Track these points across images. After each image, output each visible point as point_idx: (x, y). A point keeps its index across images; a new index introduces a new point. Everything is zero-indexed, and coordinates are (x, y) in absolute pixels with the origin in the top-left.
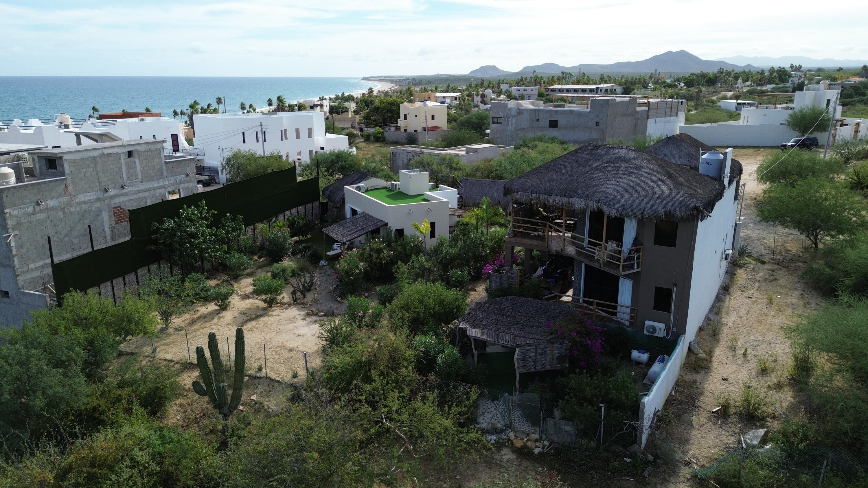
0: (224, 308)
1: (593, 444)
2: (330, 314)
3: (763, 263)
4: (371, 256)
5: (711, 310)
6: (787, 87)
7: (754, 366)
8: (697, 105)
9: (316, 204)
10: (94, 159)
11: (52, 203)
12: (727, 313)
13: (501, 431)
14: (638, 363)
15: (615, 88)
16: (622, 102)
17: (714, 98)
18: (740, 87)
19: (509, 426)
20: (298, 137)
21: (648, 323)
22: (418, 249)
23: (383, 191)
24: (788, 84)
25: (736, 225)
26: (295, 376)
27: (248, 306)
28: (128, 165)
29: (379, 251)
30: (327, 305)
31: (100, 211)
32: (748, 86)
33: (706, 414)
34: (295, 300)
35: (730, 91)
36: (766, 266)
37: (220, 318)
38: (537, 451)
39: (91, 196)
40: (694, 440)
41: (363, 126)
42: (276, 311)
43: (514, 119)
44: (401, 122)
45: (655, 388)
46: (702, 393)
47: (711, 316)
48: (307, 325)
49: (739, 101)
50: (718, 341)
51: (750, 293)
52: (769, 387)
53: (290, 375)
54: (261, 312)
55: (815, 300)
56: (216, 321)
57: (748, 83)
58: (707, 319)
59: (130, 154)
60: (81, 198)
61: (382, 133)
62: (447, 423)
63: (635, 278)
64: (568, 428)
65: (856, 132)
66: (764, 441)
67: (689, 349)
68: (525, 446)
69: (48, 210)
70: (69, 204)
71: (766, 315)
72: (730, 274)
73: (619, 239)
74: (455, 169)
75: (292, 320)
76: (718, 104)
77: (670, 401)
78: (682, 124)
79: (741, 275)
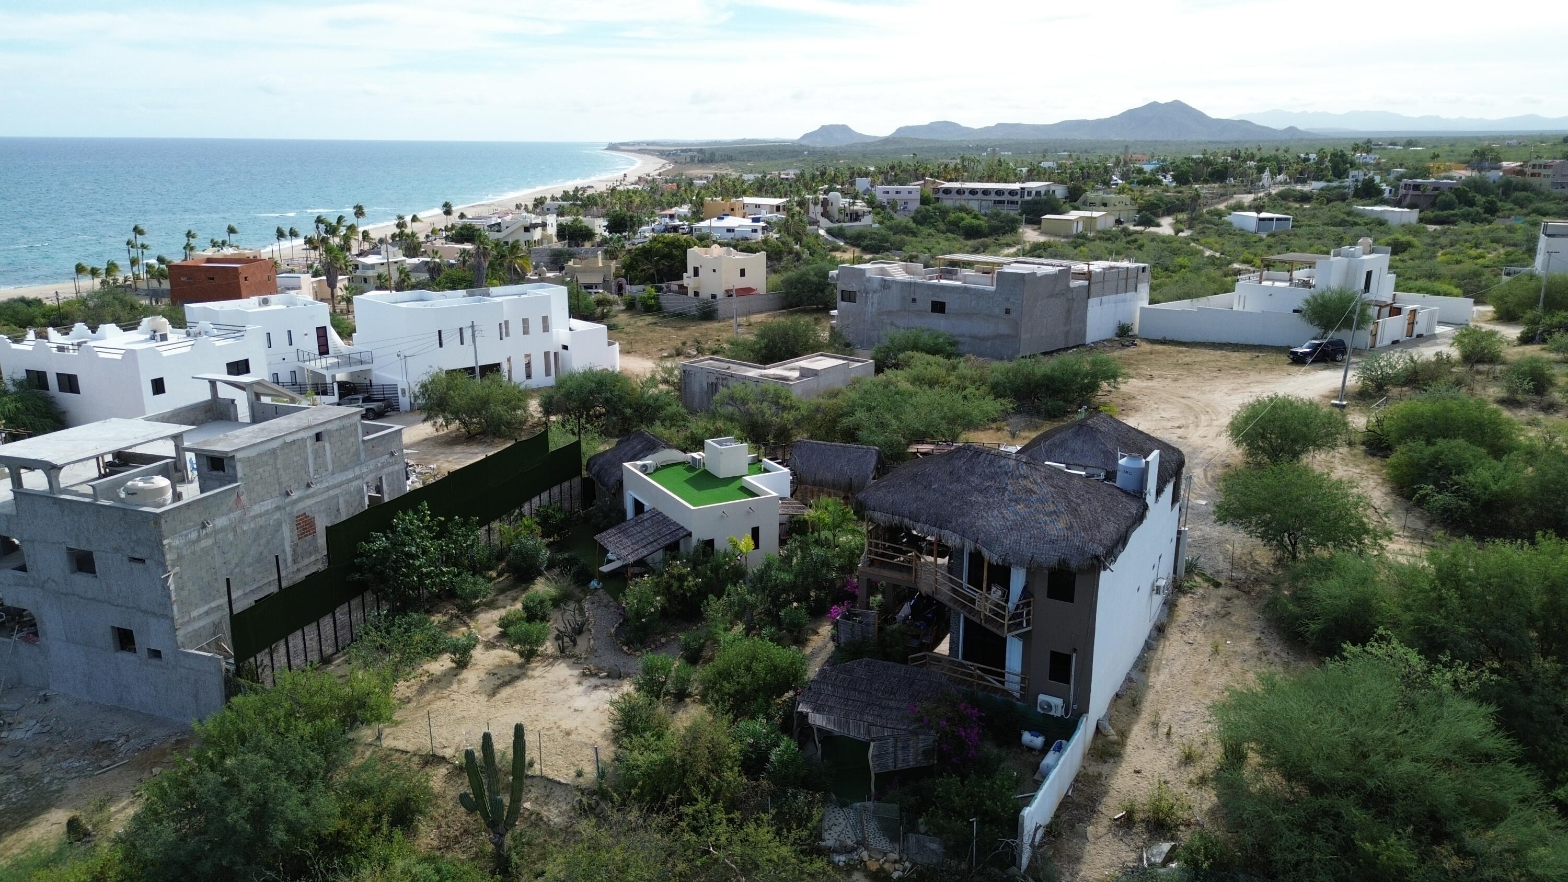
0: (462, 664)
1: (964, 866)
2: (616, 675)
3: (1217, 585)
4: (669, 586)
5: (1136, 665)
6: (1345, 188)
7: (1175, 752)
8: (1194, 219)
9: (577, 481)
10: (273, 452)
11: (221, 522)
12: (1158, 669)
13: (853, 850)
14: (1031, 749)
15: (1053, 188)
16: (1046, 277)
17: (1222, 207)
18: (1266, 185)
19: (862, 843)
20: (526, 331)
21: (1042, 697)
22: (738, 574)
23: (680, 468)
24: (1348, 182)
25: (1179, 532)
26: (579, 774)
27: (497, 661)
28: (316, 453)
29: (681, 578)
30: (610, 659)
31: (279, 524)
32: (1281, 183)
33: (1106, 822)
34: (562, 650)
35: (1250, 193)
36: (1221, 591)
37: (459, 681)
38: (895, 875)
39: (269, 505)
40: (1087, 858)
41: (623, 281)
42: (538, 669)
43: (876, 296)
44: (688, 280)
45: (1040, 794)
46: (1106, 793)
47: (1134, 676)
48: (585, 693)
49: (1264, 215)
50: (1138, 713)
51: (1192, 635)
52: (1191, 782)
53: (572, 773)
54: (517, 672)
55: (1275, 647)
56: (455, 687)
57: (1280, 178)
58: (1129, 679)
59: (318, 437)
60: (257, 509)
61: (656, 298)
62: (785, 851)
63: (1026, 638)
64: (934, 846)
65: (1412, 324)
66: (1169, 859)
67: (1098, 729)
68: (881, 869)
69: (216, 532)
70: (242, 521)
71: (1206, 671)
72: (1170, 606)
73: (1005, 584)
74: (784, 408)
75: (562, 685)
76: (1227, 218)
77: (1065, 805)
78: (1145, 304)
79: (1185, 603)
